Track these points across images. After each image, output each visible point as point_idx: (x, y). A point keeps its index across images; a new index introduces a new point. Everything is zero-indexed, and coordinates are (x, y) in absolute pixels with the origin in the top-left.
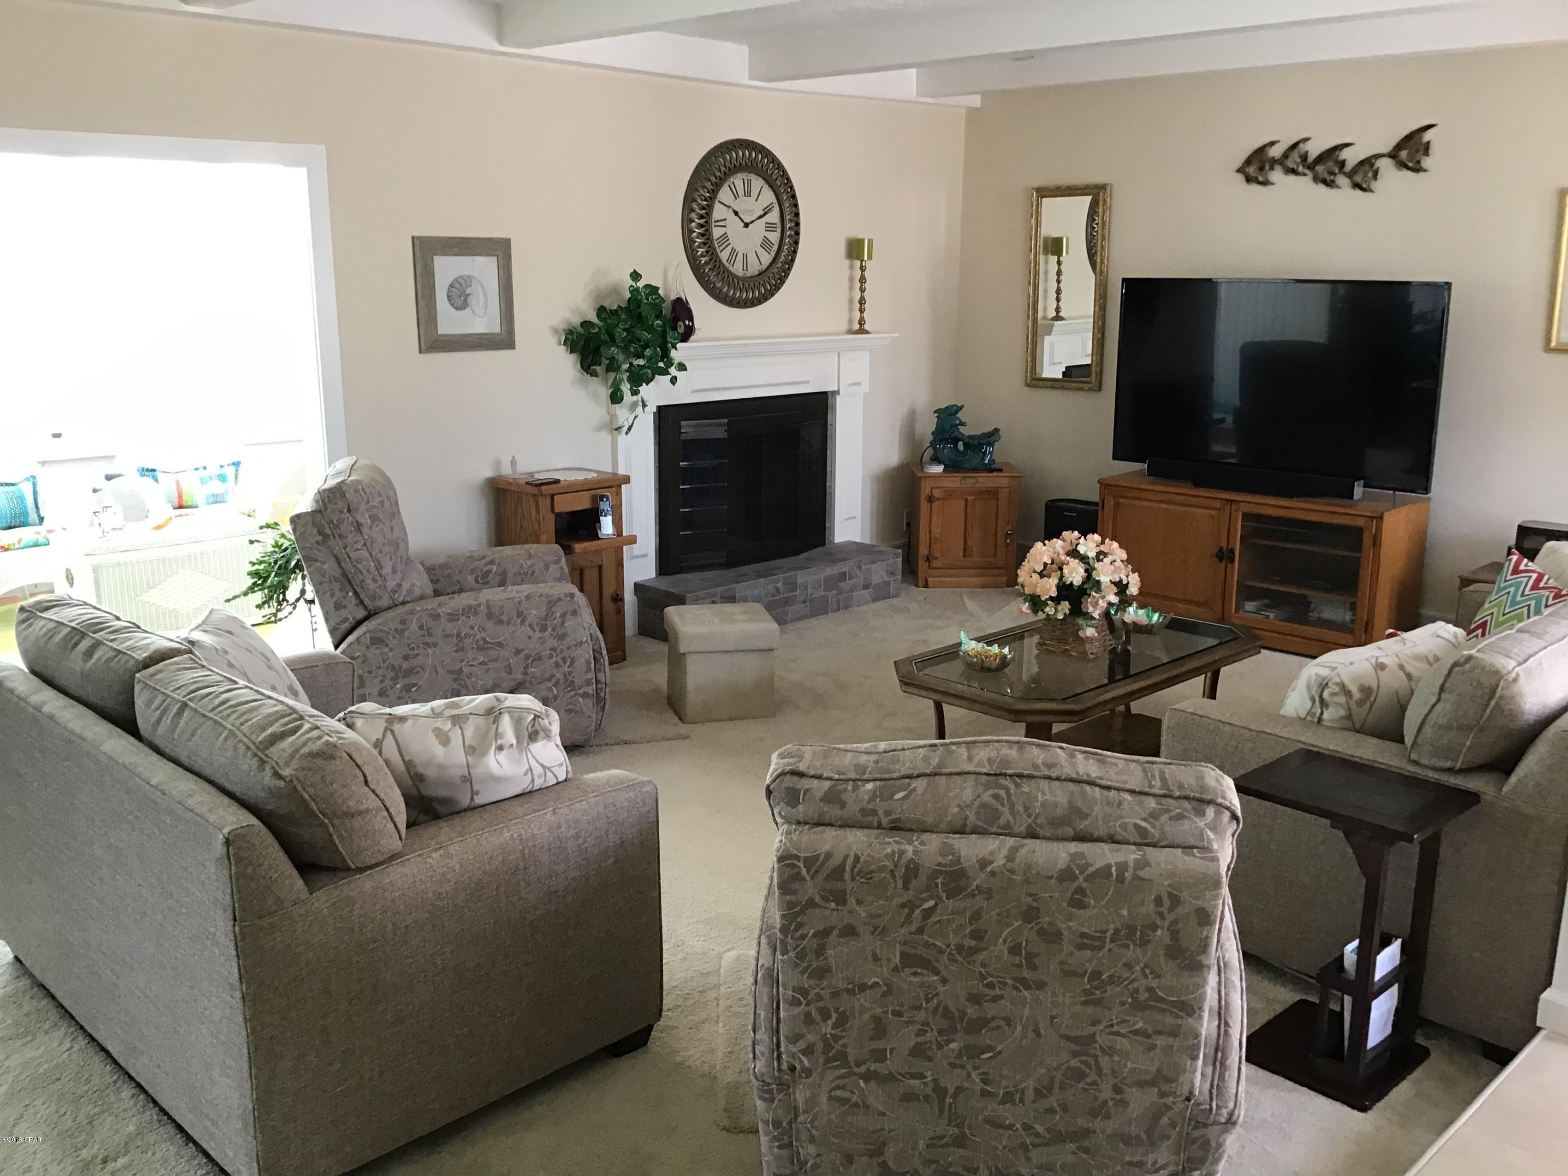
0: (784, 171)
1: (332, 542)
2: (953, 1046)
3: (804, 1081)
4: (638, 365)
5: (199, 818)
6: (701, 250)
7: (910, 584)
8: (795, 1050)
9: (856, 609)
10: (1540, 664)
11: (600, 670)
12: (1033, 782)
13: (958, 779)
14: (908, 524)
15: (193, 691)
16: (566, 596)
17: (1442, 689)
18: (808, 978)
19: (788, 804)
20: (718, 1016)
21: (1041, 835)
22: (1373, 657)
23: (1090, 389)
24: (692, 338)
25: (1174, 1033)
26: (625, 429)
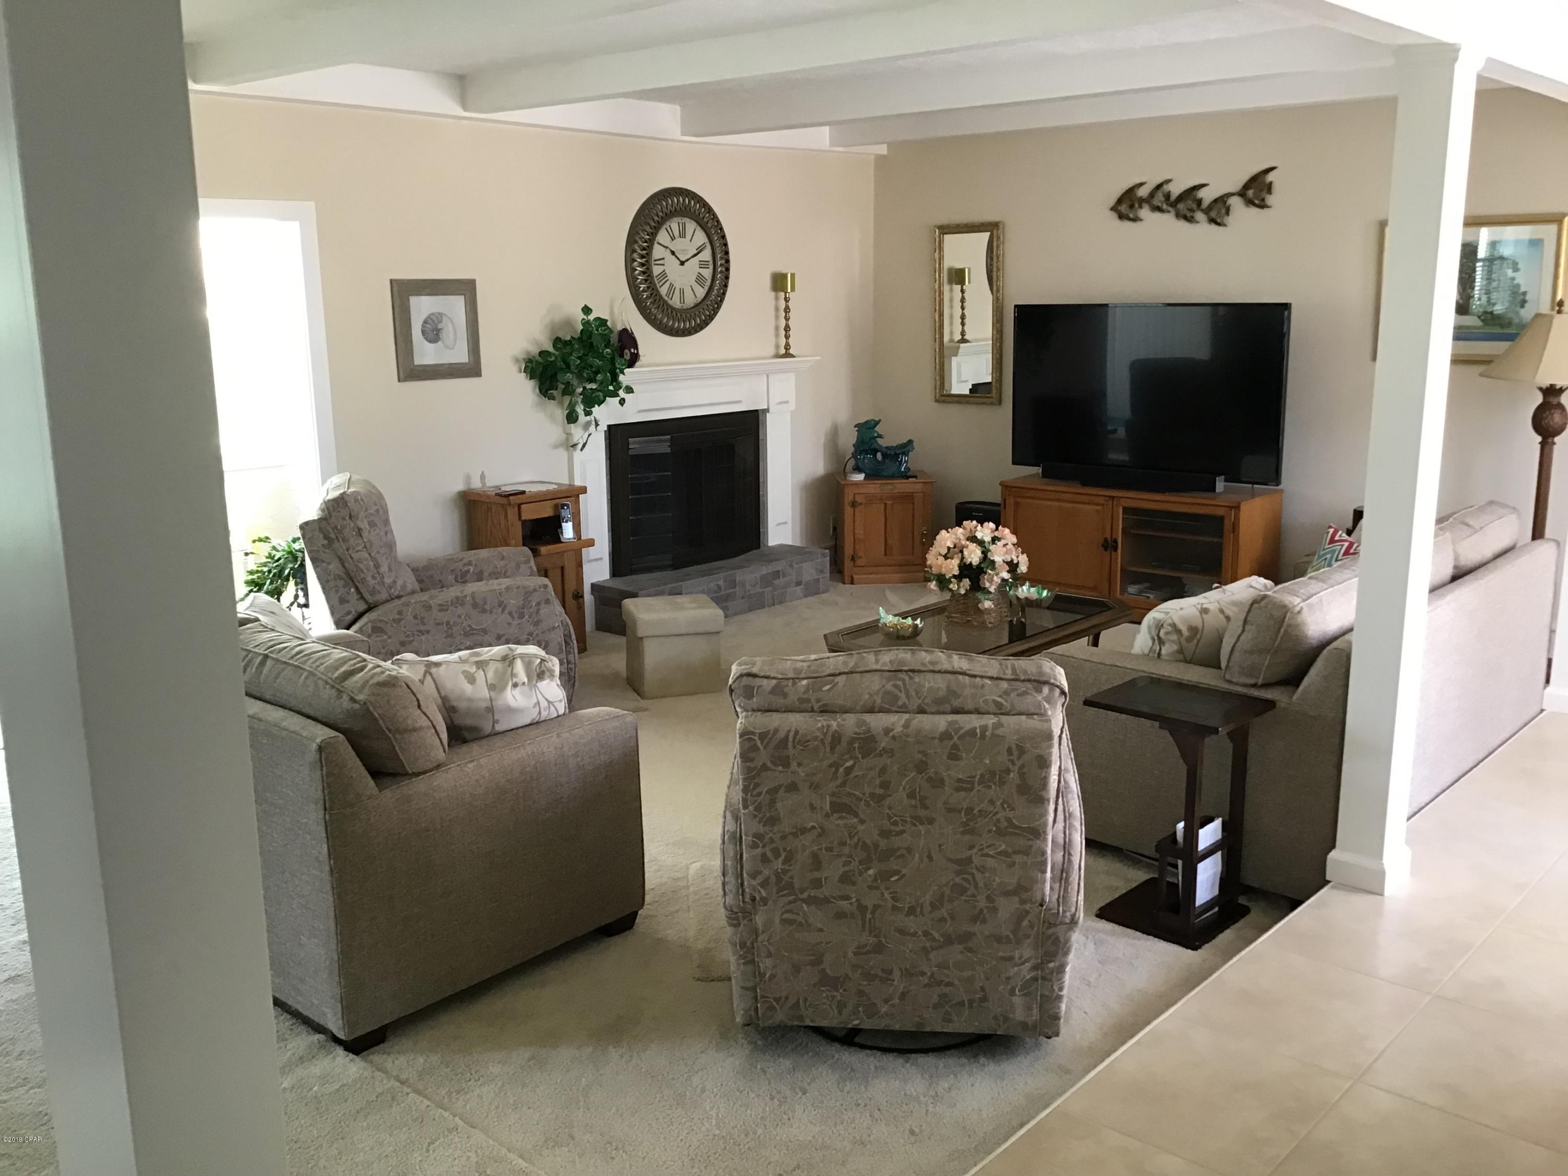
0: (714, 215)
1: (336, 545)
2: (871, 872)
3: (762, 908)
4: (591, 389)
5: (293, 734)
6: (642, 286)
7: (838, 582)
8: (754, 883)
9: (789, 603)
10: (1321, 601)
11: (570, 653)
12: (922, 674)
13: (868, 675)
14: (835, 529)
15: (271, 647)
16: (540, 587)
17: (1245, 621)
18: (764, 825)
19: (745, 697)
20: (689, 907)
21: (928, 711)
22: (1199, 604)
23: (992, 404)
24: (637, 364)
25: (1026, 852)
26: (580, 446)
